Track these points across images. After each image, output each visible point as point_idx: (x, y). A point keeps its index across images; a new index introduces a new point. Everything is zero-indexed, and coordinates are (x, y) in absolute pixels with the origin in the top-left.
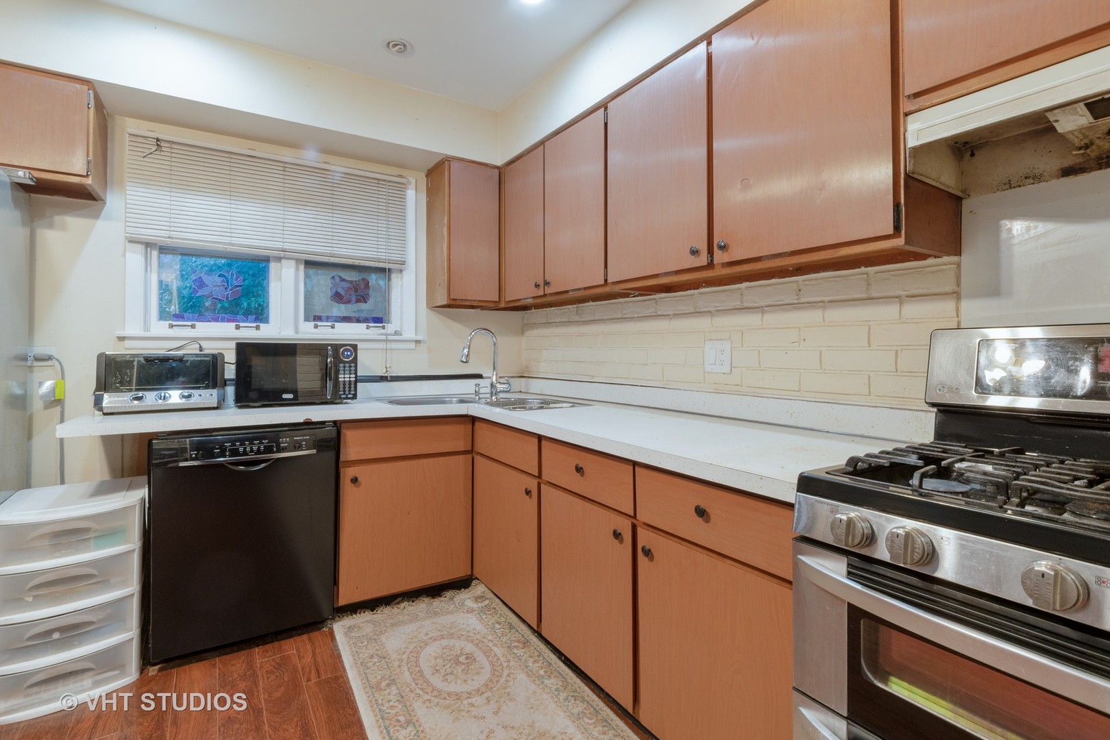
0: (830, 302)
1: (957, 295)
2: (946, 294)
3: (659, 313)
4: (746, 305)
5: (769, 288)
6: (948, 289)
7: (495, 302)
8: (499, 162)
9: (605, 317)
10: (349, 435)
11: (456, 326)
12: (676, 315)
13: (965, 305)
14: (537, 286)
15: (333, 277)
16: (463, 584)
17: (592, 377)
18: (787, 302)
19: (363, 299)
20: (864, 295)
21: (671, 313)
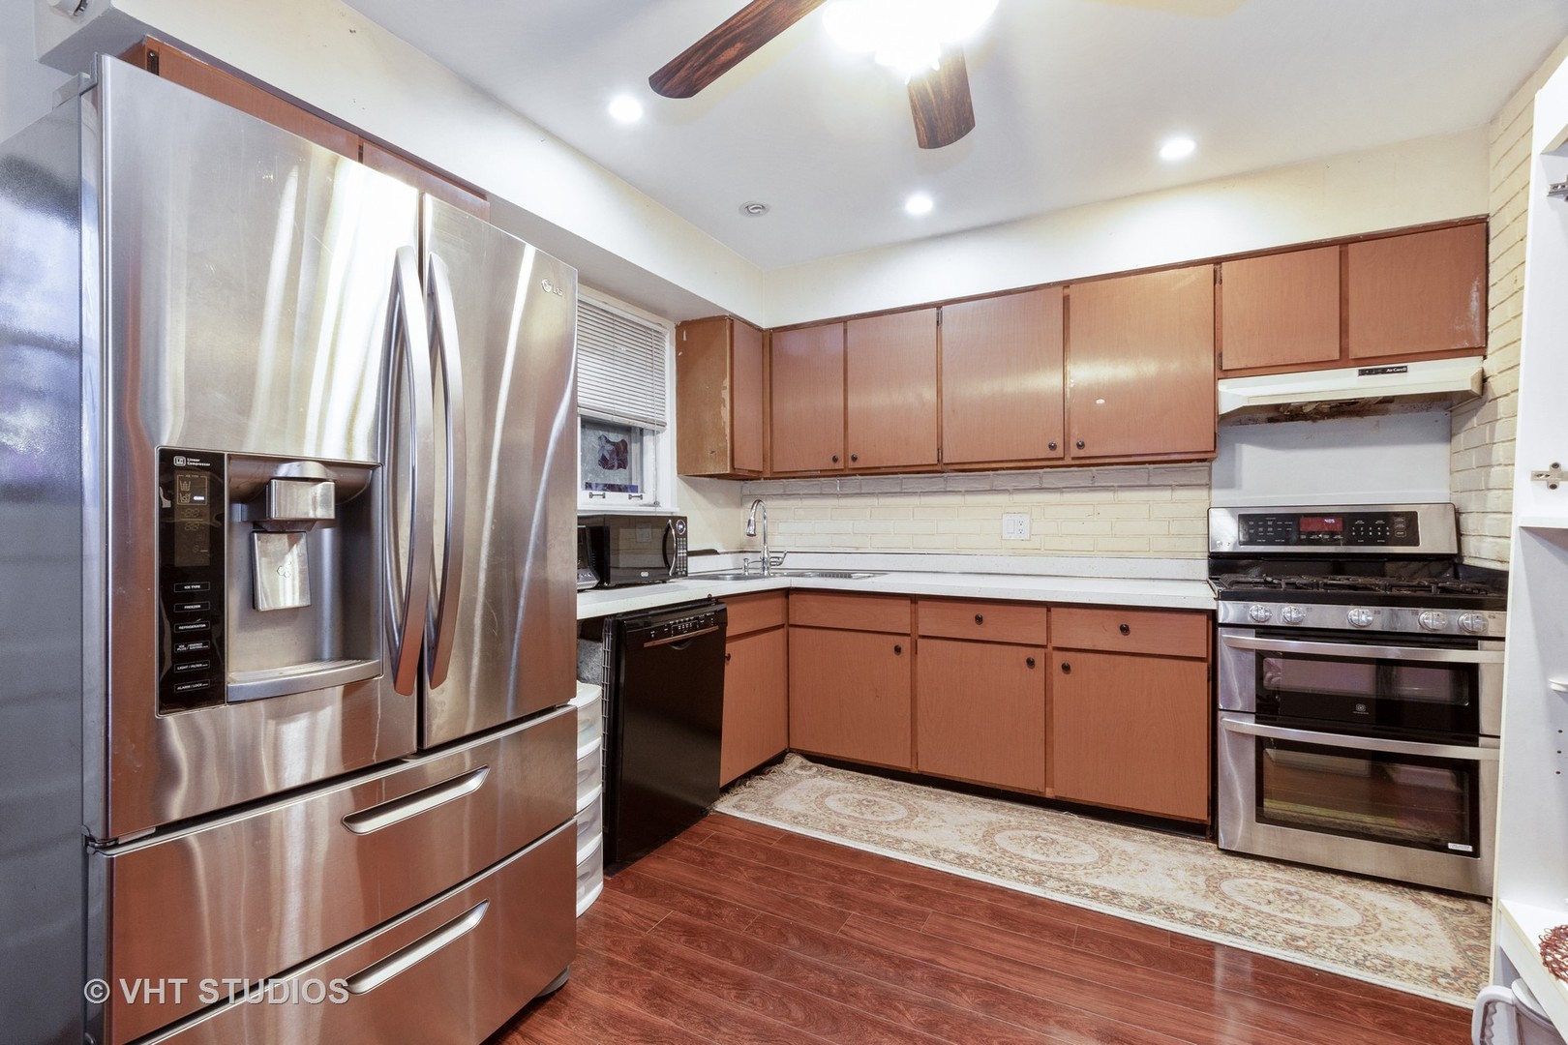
0: (1119, 487)
1: (1209, 486)
2: (1203, 485)
3: (948, 489)
4: (1044, 486)
5: (1066, 474)
6: (1204, 482)
7: (759, 472)
8: (765, 323)
9: (877, 491)
10: (732, 611)
11: (698, 497)
12: (968, 492)
13: (1215, 493)
14: (835, 460)
15: (600, 438)
16: (779, 759)
17: (857, 548)
18: (1083, 485)
19: (623, 464)
20: (1146, 483)
21: (963, 490)
